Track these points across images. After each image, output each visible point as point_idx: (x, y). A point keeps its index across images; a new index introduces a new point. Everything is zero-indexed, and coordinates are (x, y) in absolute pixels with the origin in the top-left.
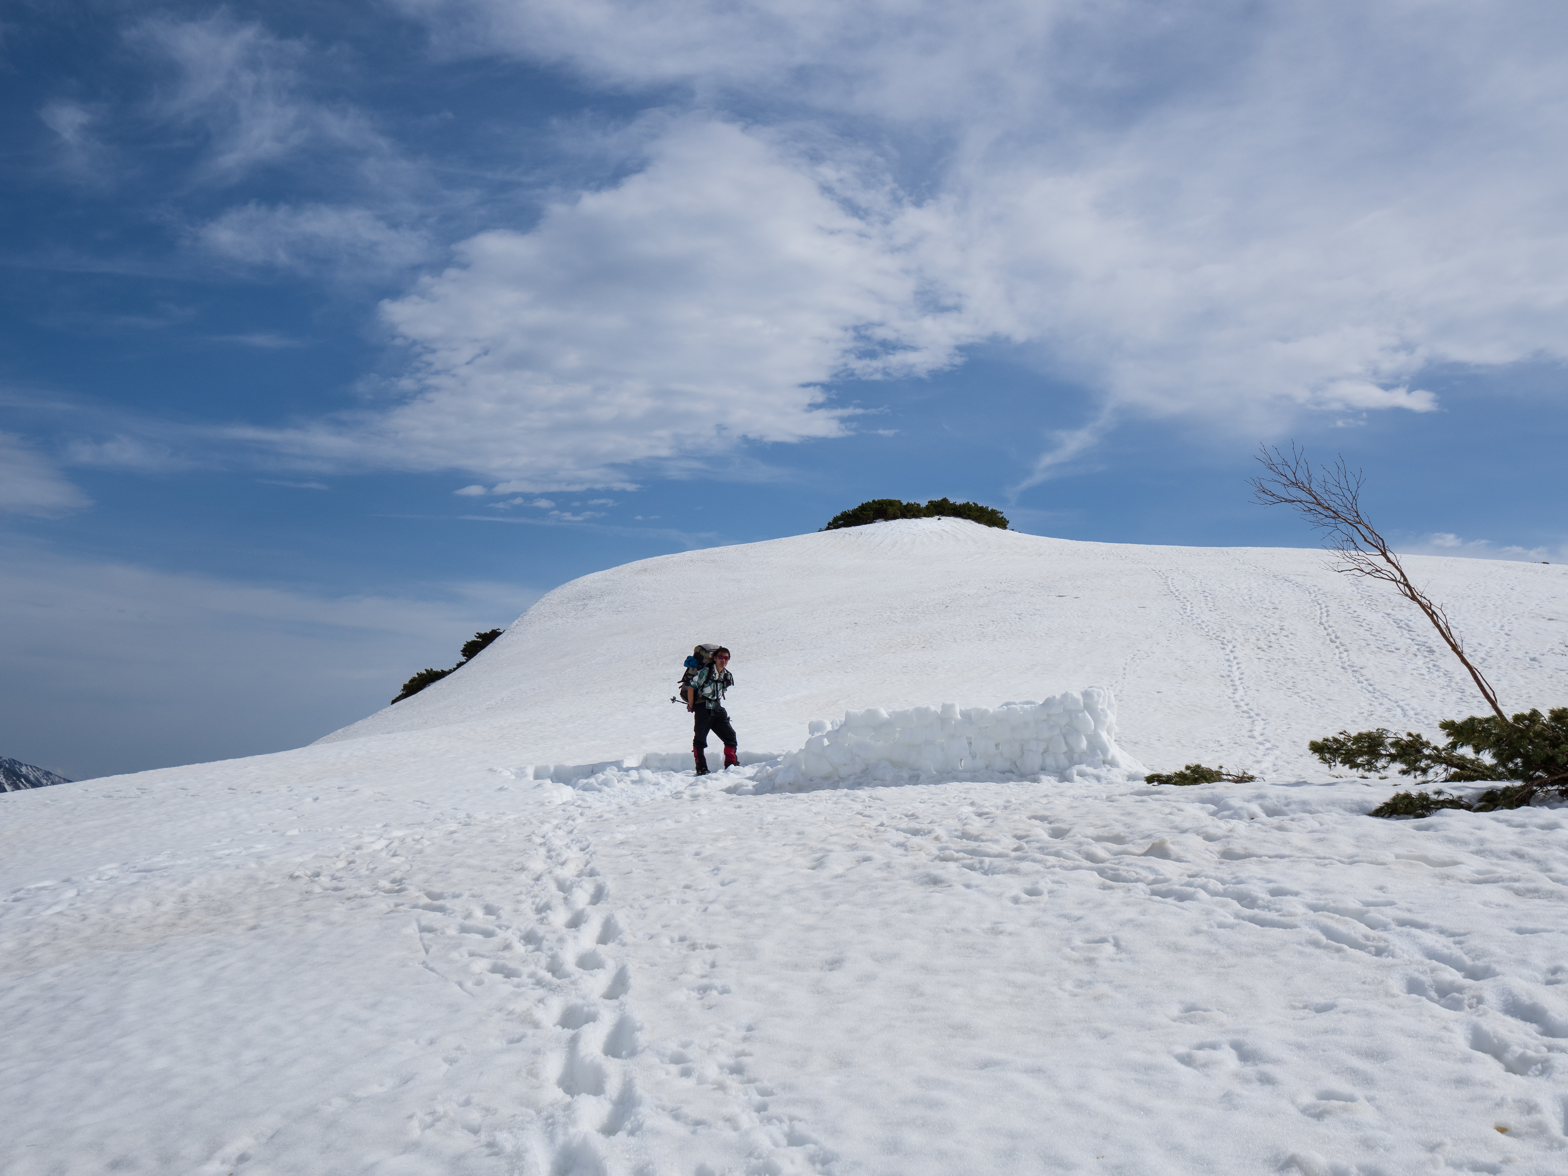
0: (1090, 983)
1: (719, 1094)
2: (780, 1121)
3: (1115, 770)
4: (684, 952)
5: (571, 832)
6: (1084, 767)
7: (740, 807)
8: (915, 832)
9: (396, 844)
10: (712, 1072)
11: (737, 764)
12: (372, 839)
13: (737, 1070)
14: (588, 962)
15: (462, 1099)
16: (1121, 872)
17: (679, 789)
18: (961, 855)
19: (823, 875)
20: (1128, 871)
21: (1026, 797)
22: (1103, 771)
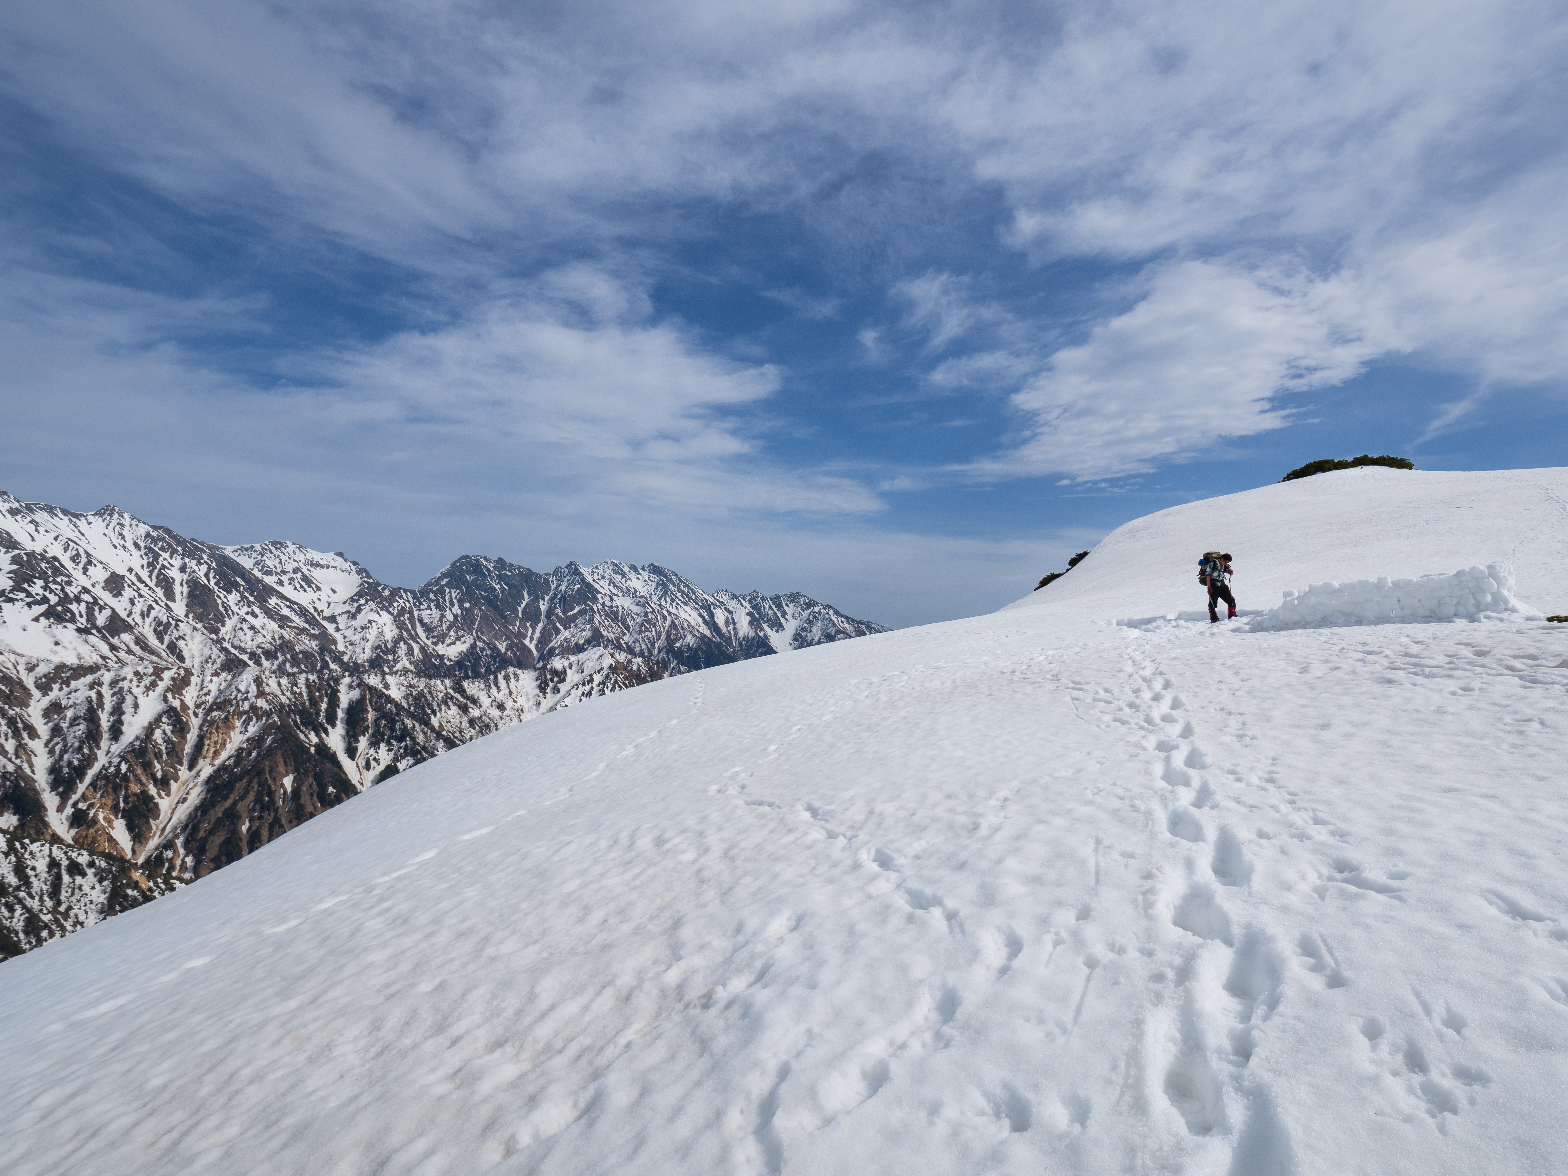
0: (1522, 746)
1: (1262, 793)
2: (1307, 810)
3: (1515, 614)
4: (1225, 716)
5: (1144, 652)
6: (1489, 613)
7: (1243, 639)
8: (1370, 653)
9: (1050, 658)
10: (1255, 780)
11: (1236, 616)
12: (1038, 655)
13: (1271, 781)
14: (1167, 719)
15: (1112, 782)
16: (1538, 678)
17: (1201, 630)
18: (1407, 666)
19: (1308, 677)
20: (1544, 677)
21: (1447, 632)
22: (1505, 615)
